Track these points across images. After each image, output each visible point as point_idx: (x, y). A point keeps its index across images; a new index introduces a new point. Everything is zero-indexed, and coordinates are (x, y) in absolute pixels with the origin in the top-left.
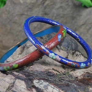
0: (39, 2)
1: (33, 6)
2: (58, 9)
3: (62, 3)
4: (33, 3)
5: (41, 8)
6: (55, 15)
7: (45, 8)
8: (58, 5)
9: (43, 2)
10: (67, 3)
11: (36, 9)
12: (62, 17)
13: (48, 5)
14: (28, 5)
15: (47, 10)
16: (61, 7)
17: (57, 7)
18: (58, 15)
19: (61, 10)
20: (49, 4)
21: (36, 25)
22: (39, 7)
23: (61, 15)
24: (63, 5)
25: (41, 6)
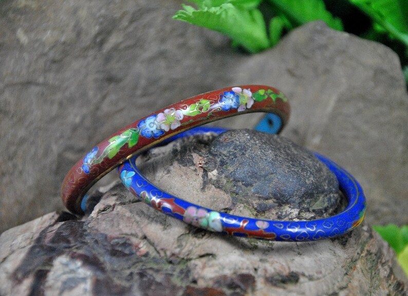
0: (86, 40)
1: (65, 53)
2: (151, 60)
3: (163, 41)
4: (64, 43)
5: (95, 58)
6: (143, 82)
7: (108, 58)
8: (153, 49)
9: (98, 40)
10: (181, 40)
11: (76, 65)
12: (166, 89)
13: (115, 48)
14: (47, 49)
15: (115, 67)
16: (162, 54)
17: (147, 54)
18: (153, 82)
19: (162, 63)
20: (121, 43)
21: (78, 120)
22: (85, 57)
23: (164, 82)
24: (169, 46)
25: (91, 53)
